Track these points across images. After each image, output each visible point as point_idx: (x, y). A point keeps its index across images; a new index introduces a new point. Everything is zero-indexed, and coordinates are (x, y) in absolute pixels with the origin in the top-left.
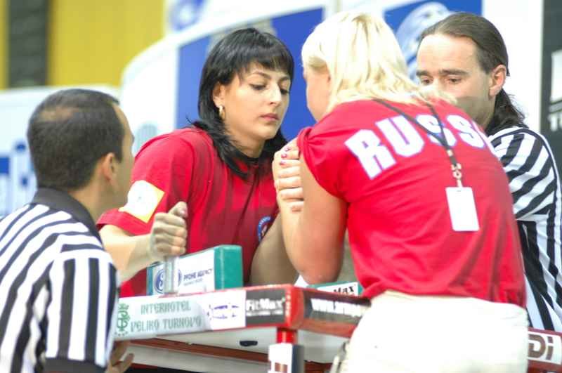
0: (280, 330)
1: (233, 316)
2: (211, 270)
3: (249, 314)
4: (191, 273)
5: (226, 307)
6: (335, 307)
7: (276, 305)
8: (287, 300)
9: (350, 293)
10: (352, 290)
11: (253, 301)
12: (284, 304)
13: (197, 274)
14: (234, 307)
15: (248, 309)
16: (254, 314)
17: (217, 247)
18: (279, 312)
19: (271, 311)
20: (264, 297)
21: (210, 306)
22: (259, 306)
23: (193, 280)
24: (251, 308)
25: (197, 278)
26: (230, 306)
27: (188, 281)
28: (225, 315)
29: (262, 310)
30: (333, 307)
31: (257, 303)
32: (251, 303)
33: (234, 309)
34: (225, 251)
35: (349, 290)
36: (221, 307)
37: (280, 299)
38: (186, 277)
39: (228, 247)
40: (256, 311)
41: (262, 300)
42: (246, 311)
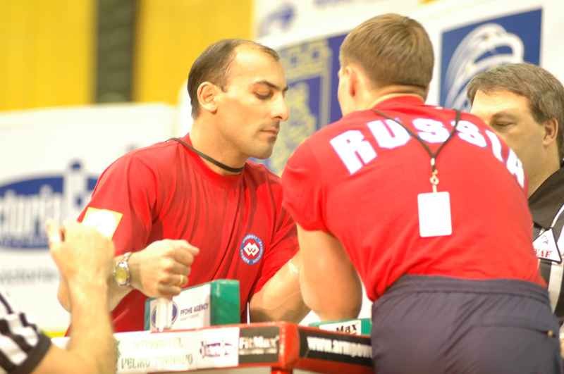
0: (274, 369)
1: (226, 354)
2: (207, 304)
3: (242, 353)
4: (188, 308)
5: (219, 344)
6: (333, 346)
7: (270, 343)
8: (281, 339)
9: (352, 332)
10: (355, 329)
11: (247, 339)
12: (278, 343)
13: (193, 309)
14: (226, 344)
15: (241, 347)
16: (247, 353)
17: (213, 282)
18: (273, 351)
19: (265, 349)
20: (258, 335)
21: (202, 343)
22: (252, 344)
23: (189, 315)
24: (244, 346)
25: (194, 313)
26: (223, 344)
27: (184, 316)
28: (218, 353)
29: (255, 348)
30: (330, 346)
31: (251, 340)
32: (244, 341)
33: (228, 347)
34: (221, 285)
35: (352, 329)
36: (214, 345)
37: (274, 337)
38: (183, 311)
39: (224, 282)
40: (249, 349)
41: (255, 338)
42: (239, 350)
